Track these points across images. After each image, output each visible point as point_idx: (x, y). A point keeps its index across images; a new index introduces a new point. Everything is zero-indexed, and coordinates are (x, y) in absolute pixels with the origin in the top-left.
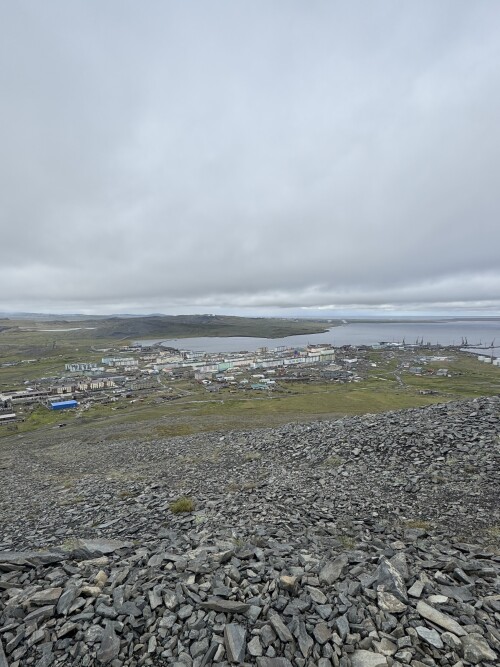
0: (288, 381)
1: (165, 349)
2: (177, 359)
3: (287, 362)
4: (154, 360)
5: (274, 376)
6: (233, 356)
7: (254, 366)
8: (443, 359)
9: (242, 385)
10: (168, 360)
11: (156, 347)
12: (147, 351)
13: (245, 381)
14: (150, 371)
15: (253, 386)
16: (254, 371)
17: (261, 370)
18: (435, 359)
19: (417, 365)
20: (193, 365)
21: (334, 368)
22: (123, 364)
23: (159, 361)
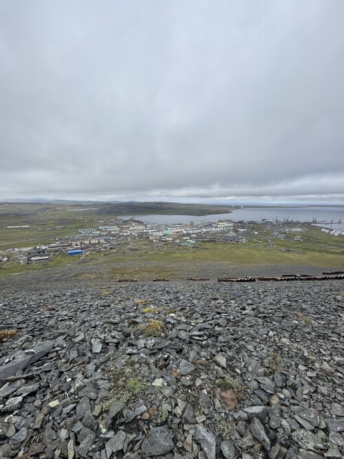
0: (203, 242)
1: (135, 221)
2: (141, 227)
3: (204, 230)
4: (128, 228)
5: (195, 238)
6: (174, 226)
7: (185, 232)
8: (299, 230)
9: (176, 243)
10: (136, 228)
11: (131, 220)
12: (125, 222)
13: (178, 241)
14: (125, 234)
15: (182, 244)
16: (184, 235)
17: (188, 235)
18: (294, 230)
19: (282, 233)
20: (150, 231)
21: (232, 234)
22: (110, 229)
23: (131, 228)
